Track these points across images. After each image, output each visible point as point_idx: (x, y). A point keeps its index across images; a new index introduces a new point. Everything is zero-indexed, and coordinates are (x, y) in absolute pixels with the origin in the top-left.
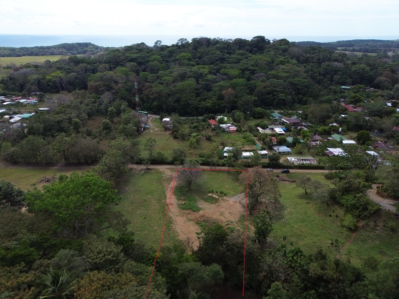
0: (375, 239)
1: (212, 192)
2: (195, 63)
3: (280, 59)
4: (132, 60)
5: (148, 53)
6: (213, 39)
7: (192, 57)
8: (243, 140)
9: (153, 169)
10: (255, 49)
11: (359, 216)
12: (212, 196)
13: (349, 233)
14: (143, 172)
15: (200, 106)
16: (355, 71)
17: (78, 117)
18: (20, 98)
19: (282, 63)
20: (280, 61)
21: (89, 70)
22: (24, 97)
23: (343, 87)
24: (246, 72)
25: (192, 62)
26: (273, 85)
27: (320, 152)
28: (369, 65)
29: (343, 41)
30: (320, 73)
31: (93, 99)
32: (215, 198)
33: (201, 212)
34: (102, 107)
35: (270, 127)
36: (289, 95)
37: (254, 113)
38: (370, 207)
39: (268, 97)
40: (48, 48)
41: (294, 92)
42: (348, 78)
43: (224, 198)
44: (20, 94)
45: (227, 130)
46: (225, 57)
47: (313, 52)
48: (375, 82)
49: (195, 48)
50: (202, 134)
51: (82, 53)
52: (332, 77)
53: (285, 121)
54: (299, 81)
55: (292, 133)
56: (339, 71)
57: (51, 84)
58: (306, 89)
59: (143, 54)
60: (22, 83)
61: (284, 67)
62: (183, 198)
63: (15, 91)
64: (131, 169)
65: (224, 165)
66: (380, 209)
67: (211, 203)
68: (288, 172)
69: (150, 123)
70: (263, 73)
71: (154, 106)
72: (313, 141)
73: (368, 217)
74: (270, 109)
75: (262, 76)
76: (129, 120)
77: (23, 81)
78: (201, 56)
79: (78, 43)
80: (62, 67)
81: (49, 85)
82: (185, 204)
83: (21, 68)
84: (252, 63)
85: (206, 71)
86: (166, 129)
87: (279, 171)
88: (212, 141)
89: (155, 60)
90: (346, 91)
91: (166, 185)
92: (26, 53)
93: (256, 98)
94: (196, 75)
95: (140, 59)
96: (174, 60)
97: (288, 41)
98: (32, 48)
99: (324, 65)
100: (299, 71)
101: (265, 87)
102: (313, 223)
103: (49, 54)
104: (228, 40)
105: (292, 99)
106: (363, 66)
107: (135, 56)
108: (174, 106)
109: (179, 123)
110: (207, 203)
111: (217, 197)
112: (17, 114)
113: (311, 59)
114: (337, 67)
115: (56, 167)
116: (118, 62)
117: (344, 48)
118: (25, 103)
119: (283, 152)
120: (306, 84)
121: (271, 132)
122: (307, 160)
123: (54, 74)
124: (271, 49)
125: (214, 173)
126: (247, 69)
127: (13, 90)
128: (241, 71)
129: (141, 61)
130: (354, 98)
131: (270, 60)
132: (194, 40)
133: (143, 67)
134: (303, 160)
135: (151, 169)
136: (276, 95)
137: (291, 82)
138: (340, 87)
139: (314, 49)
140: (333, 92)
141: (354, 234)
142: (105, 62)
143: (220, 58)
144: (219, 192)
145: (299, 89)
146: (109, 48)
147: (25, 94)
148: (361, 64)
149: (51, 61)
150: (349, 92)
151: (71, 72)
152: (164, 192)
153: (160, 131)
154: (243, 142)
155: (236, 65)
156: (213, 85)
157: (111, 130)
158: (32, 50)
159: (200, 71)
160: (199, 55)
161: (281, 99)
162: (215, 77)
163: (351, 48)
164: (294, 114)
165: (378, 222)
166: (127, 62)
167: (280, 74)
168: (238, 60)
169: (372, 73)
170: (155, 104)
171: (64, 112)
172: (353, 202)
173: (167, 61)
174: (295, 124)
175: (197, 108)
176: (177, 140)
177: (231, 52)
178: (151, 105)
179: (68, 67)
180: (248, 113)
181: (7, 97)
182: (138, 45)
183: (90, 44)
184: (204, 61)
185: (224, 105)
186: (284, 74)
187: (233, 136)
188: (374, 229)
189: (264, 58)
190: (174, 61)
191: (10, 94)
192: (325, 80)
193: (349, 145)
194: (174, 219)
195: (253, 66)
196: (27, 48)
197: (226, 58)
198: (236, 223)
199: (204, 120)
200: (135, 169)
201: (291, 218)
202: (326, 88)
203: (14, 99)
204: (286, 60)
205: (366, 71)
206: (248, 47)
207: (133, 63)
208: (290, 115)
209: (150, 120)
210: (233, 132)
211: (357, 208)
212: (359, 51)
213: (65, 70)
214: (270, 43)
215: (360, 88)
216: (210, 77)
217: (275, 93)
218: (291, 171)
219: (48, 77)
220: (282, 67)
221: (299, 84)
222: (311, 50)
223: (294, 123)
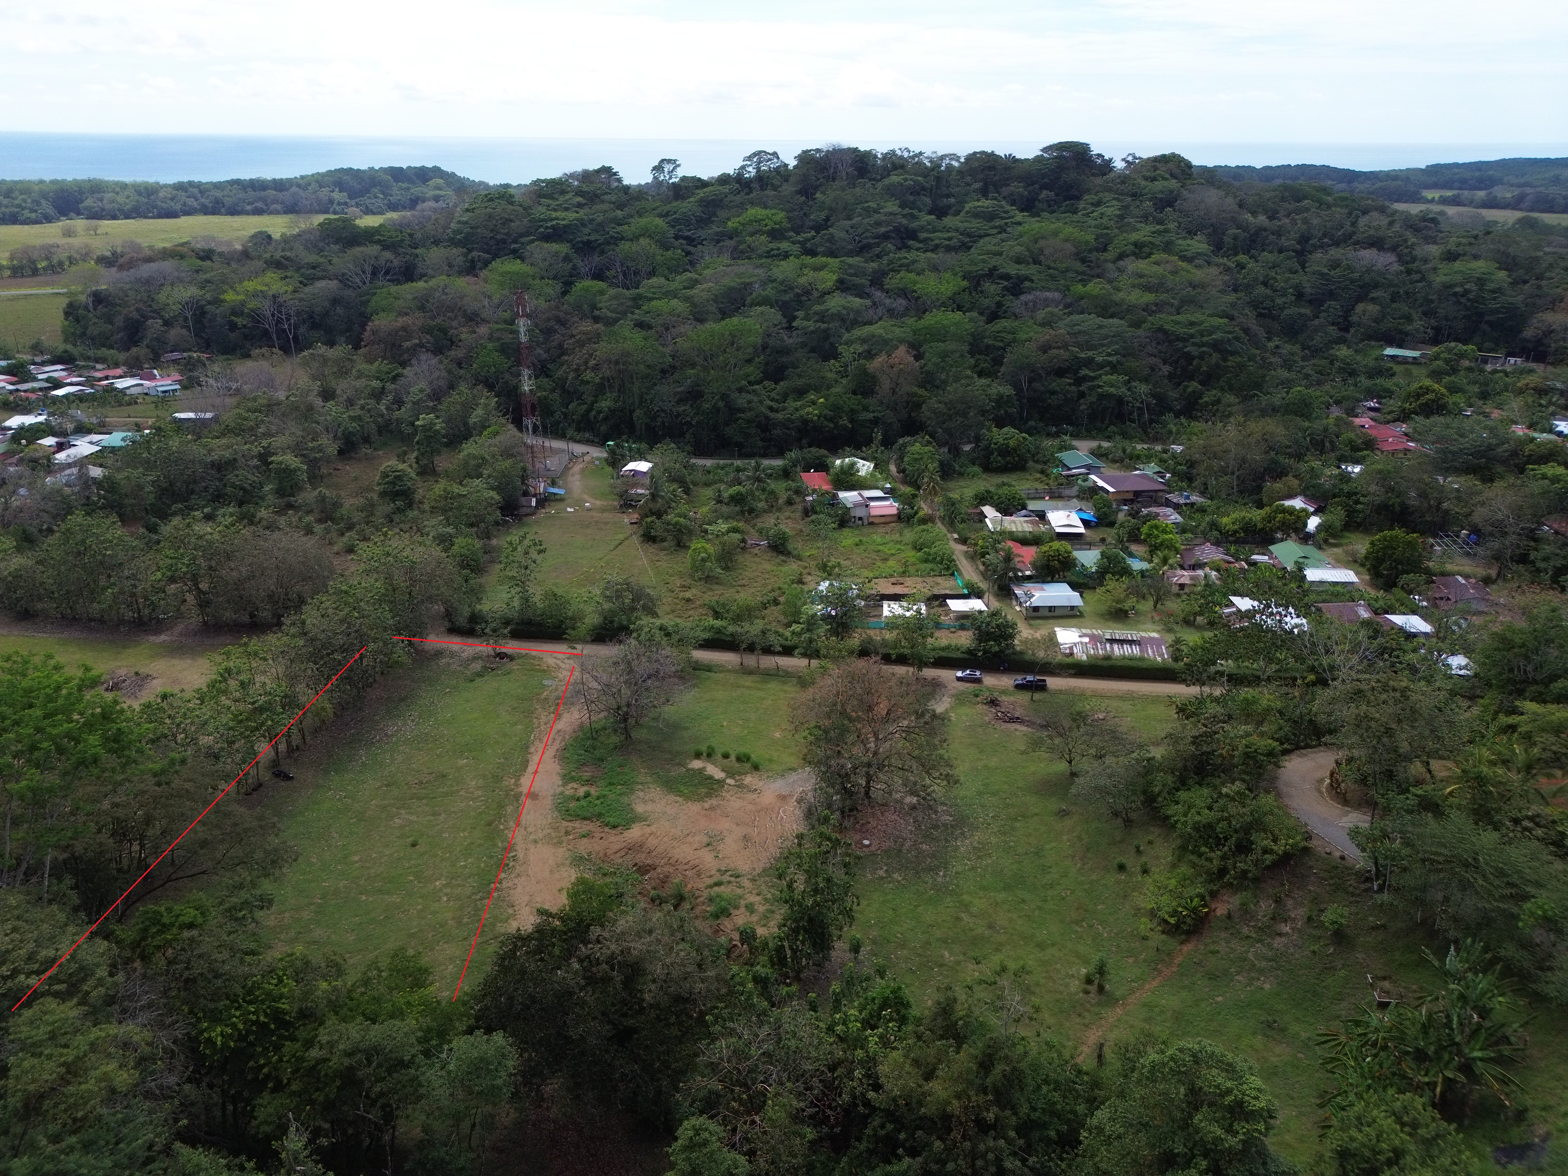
0: (1261, 971)
1: (709, 755)
2: (796, 248)
3: (1134, 237)
4: (555, 234)
5: (621, 206)
6: (885, 156)
7: (786, 225)
8: (913, 553)
9: (520, 656)
10: (1045, 194)
11: (1222, 872)
12: (701, 771)
13: (1172, 943)
14: (477, 666)
15: (780, 416)
16: (1447, 286)
17: (298, 449)
18: (119, 371)
19: (1140, 250)
20: (1135, 244)
21: (387, 273)
22: (134, 368)
23: (1390, 351)
24: (992, 288)
25: (785, 245)
26: (1081, 339)
27: (1196, 614)
28: (1507, 263)
29: (1456, 165)
30: (1300, 295)
31: (376, 384)
32: (711, 778)
33: (635, 833)
34: (403, 413)
35: (1033, 505)
36: (1145, 380)
37: (987, 448)
38: (1262, 841)
39: (1054, 386)
40: (279, 185)
41: (1166, 369)
42: (1415, 316)
43: (748, 780)
44: (122, 356)
45: (859, 512)
46: (915, 225)
47: (1292, 206)
48: (1528, 333)
49: (807, 190)
50: (760, 525)
51: (404, 208)
52: (1348, 311)
53: (1101, 483)
54: (1192, 324)
55: (1113, 531)
56: (1376, 286)
57: (239, 321)
58: (1215, 358)
59: (598, 212)
60: (135, 315)
61: (1142, 265)
62: (586, 775)
63: (111, 347)
64: (439, 654)
65: (788, 651)
66: (1306, 850)
67: (688, 798)
68: (1041, 687)
69: (578, 477)
70: (1057, 290)
71: (600, 412)
72: (1182, 568)
73: (1256, 880)
74: (1056, 435)
75: (1047, 303)
76: (479, 466)
77: (138, 310)
78: (827, 219)
79: (392, 169)
80: (287, 258)
81: (233, 327)
82: (587, 795)
83: (149, 260)
84: (1018, 249)
85: (828, 279)
86: (627, 503)
87: (1007, 681)
88: (788, 554)
89: (645, 233)
90: (1397, 368)
91: (543, 719)
92: (195, 204)
93: (1007, 390)
94: (787, 297)
95: (586, 231)
96: (717, 233)
97: (1189, 165)
98: (218, 186)
99: (1318, 260)
100: (1203, 286)
101: (1045, 348)
102: (1050, 893)
103: (278, 207)
104: (942, 158)
105: (1154, 396)
106: (1480, 266)
107: (569, 217)
108: (679, 415)
109: (680, 481)
110: (672, 798)
111: (719, 774)
112: (89, 431)
113: (1272, 237)
114: (1369, 270)
115: (163, 637)
116: (504, 241)
117: (1449, 193)
118: (134, 391)
119: (1051, 609)
120: (1217, 336)
121: (1028, 528)
122: (1131, 642)
123: (251, 285)
124: (1107, 196)
125: (748, 681)
126: (992, 274)
127: (103, 341)
128: (965, 283)
129: (592, 238)
130: (1418, 396)
131: (1090, 238)
132: (805, 158)
133: (596, 259)
134: (1112, 641)
135: (511, 658)
136: (1085, 379)
137: (1161, 330)
138: (1376, 353)
139: (1297, 196)
140: (1341, 370)
141: (1187, 948)
142: (454, 242)
143: (897, 230)
144: (733, 758)
145: (1189, 358)
146: (507, 186)
147: (137, 358)
148: (1476, 257)
149: (276, 236)
150: (1408, 373)
151: (322, 278)
152: (526, 747)
153: (603, 510)
154: (905, 564)
155: (951, 259)
156: (846, 336)
157: (410, 505)
158: (218, 194)
159: (802, 280)
160: (817, 216)
161: (1109, 396)
162: (857, 302)
163: (1481, 194)
164: (1148, 458)
165: (1290, 903)
166: (533, 241)
167: (1121, 295)
168: (969, 235)
169: (1517, 298)
170: (606, 404)
171: (252, 429)
172: (1207, 816)
173: (690, 240)
174: (1137, 498)
175: (765, 426)
176: (652, 548)
177: (950, 207)
178: (590, 410)
179: (312, 258)
180: (967, 448)
181: (70, 371)
182: (586, 176)
183: (437, 171)
184: (831, 239)
185: (870, 416)
186: (1136, 297)
187: (878, 536)
188: (1268, 931)
189: (1068, 230)
190: (718, 239)
191: (88, 358)
192: (1316, 322)
193: (1327, 587)
194: (521, 855)
195: (1019, 261)
196: (198, 186)
197: (922, 228)
198: (753, 880)
199: (786, 474)
200: (452, 654)
201: (973, 869)
202: (1315, 352)
203: (98, 375)
204: (1158, 240)
205: (1491, 286)
206: (1017, 188)
207: (555, 247)
208: (1129, 461)
209: (577, 468)
210: (885, 520)
211: (1219, 842)
212: (1514, 204)
213: (298, 270)
214: (1111, 169)
215: (1462, 356)
216: (836, 302)
217: (1084, 372)
218: (1053, 682)
219: (230, 297)
220: (1132, 265)
221: (1192, 336)
222: (1283, 199)
223: (1137, 494)
